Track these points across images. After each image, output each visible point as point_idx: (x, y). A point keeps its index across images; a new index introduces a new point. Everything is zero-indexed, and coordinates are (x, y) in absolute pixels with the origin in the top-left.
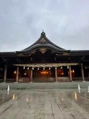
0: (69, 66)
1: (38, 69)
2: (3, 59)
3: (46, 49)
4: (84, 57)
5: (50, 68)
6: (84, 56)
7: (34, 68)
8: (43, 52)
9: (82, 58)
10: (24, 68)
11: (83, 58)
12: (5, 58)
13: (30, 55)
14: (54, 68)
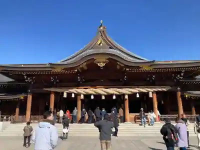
0: (153, 93)
1: (92, 97)
2: (25, 77)
3: (108, 59)
4: (182, 74)
5: (116, 95)
6: (183, 71)
7: (84, 95)
8: (102, 65)
9: (179, 76)
10: (65, 96)
11: (181, 76)
12: (28, 76)
13: (76, 71)
14: (124, 95)
